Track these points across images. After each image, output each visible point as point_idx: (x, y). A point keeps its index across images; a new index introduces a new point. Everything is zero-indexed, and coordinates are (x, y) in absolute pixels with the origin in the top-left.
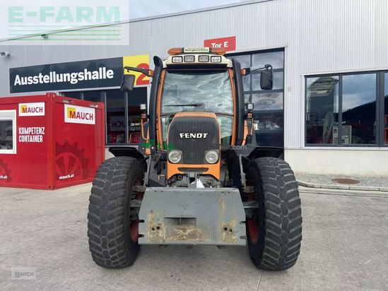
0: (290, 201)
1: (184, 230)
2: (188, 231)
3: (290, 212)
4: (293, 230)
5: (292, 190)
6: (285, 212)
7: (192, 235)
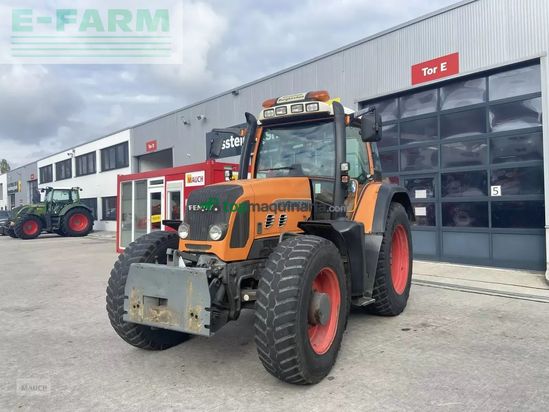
0: (281, 291)
1: (158, 311)
2: (161, 313)
3: (277, 304)
4: (280, 328)
5: (290, 277)
6: (272, 304)
7: (164, 318)
